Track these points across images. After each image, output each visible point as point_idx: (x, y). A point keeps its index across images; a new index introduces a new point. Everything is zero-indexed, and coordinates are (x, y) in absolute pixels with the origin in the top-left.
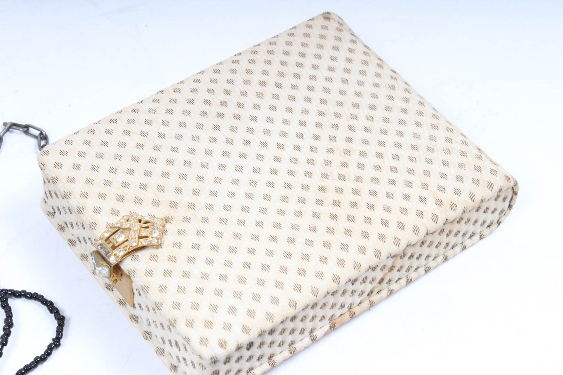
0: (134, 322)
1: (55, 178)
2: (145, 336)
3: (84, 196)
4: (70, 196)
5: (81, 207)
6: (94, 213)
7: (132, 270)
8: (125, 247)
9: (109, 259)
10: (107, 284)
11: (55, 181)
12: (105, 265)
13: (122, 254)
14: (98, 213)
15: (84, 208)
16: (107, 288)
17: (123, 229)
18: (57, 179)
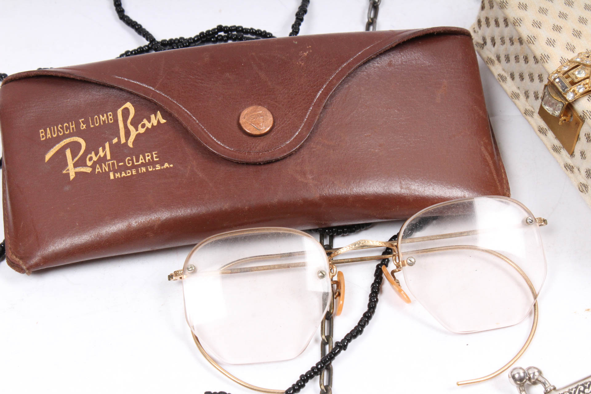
0: (569, 172)
1: (504, 2)
2: (580, 188)
3: (536, 25)
4: (520, 24)
5: (532, 36)
6: (547, 45)
7: (589, 111)
8: (585, 84)
9: (566, 95)
10: (540, 128)
11: (504, 5)
12: (559, 100)
13: (581, 91)
14: (551, 45)
15: (536, 39)
16: (540, 132)
17: (584, 65)
18: (507, 4)
